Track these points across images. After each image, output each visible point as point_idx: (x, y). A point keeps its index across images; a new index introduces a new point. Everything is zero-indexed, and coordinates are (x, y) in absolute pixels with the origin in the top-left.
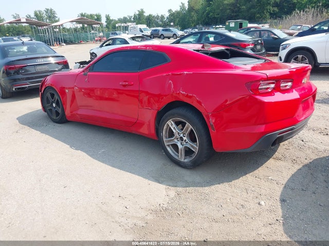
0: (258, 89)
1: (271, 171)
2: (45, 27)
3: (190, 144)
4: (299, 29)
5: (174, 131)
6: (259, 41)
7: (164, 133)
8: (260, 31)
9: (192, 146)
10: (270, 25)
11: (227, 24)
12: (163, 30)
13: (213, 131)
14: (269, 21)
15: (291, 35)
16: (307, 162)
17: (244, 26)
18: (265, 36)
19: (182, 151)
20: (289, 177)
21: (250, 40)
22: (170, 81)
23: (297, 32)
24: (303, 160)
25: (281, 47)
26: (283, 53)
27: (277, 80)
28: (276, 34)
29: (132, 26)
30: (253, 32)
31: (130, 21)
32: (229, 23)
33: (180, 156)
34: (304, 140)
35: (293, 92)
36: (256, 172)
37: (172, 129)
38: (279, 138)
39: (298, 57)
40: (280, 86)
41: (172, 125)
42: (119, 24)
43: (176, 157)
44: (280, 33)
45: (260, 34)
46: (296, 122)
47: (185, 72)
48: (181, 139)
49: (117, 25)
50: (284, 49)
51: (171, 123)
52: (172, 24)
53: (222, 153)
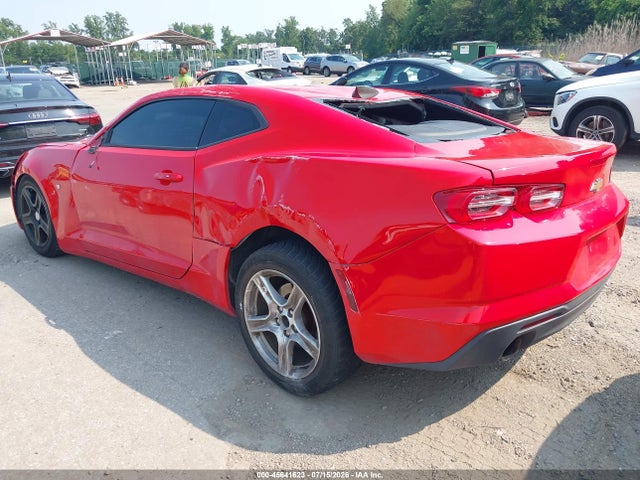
0: (466, 209)
1: (506, 412)
2: (97, 48)
3: (302, 337)
4: (599, 62)
5: (268, 300)
6: (512, 84)
7: (246, 304)
8: (517, 63)
9: (308, 344)
10: (541, 54)
11: (455, 48)
12: (328, 58)
13: (352, 312)
14: (539, 45)
15: (582, 72)
16: (598, 386)
17: (488, 53)
18: (528, 75)
19: (285, 350)
20: (549, 430)
21: (492, 81)
22: (260, 177)
23: (594, 68)
24: (588, 380)
25: (557, 97)
26: (561, 111)
27: (522, 185)
28: (551, 69)
29: (269, 49)
30: (505, 65)
31: (269, 40)
32: (459, 46)
33: (281, 362)
34: (595, 323)
35: (562, 217)
36: (467, 411)
37: (264, 294)
38: (523, 336)
39: (592, 120)
40: (528, 202)
41: (262, 285)
42: (244, 46)
43: (273, 365)
44: (557, 68)
45: (517, 68)
46: (570, 293)
47: (293, 157)
48: (285, 320)
49: (239, 47)
50: (563, 101)
51: (262, 282)
52: (348, 46)
53: (379, 366)
